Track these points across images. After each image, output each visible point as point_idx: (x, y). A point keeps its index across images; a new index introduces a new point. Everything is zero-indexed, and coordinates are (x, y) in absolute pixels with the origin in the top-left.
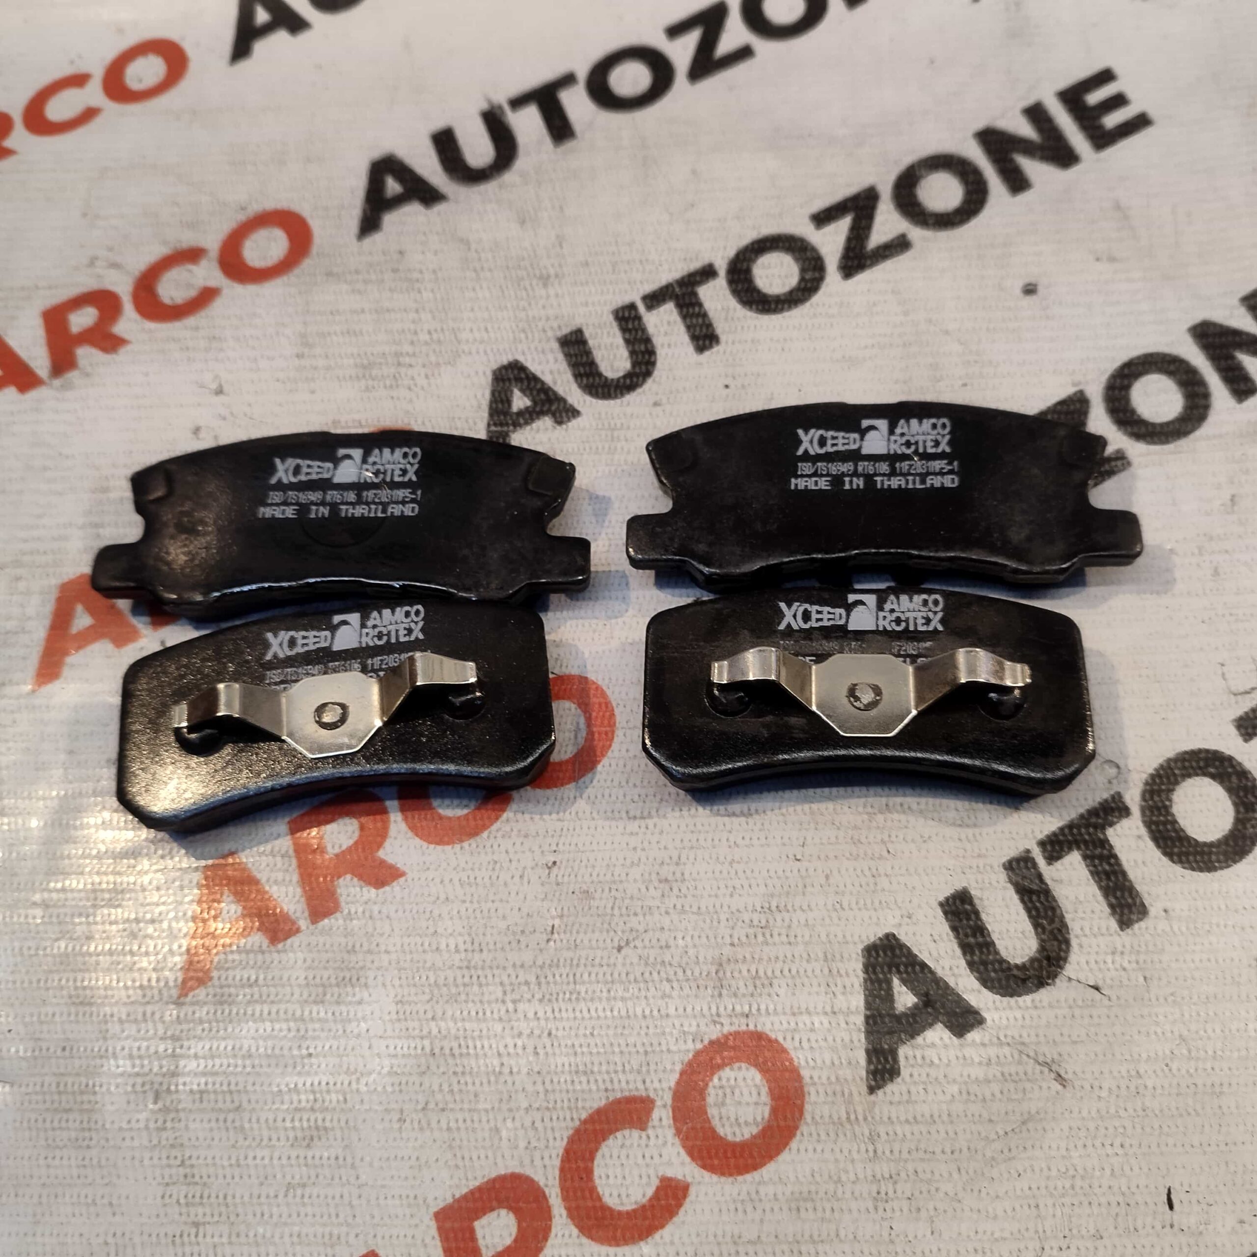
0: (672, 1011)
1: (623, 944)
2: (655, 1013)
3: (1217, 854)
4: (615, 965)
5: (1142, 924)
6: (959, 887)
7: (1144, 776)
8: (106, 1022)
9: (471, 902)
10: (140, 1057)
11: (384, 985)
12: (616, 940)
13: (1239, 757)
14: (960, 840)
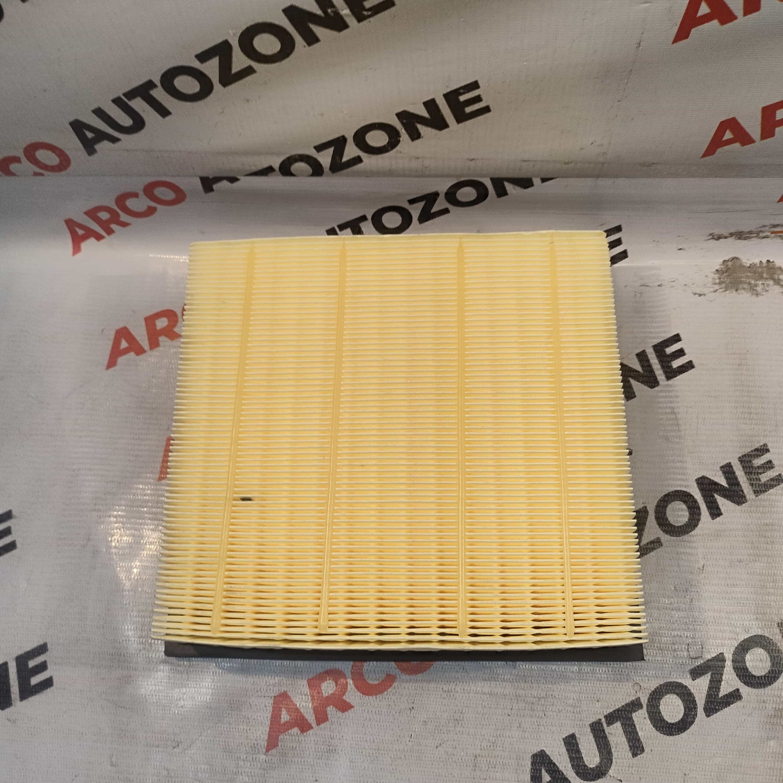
0: (456, 775)
1: (438, 745)
2: (450, 775)
3: (675, 728)
4: (435, 754)
5: (641, 755)
6: (571, 733)
7: (650, 692)
8: (238, 760)
9: (380, 722)
10: (251, 776)
11: (345, 754)
12: (436, 743)
13: (689, 687)
14: (574, 712)
